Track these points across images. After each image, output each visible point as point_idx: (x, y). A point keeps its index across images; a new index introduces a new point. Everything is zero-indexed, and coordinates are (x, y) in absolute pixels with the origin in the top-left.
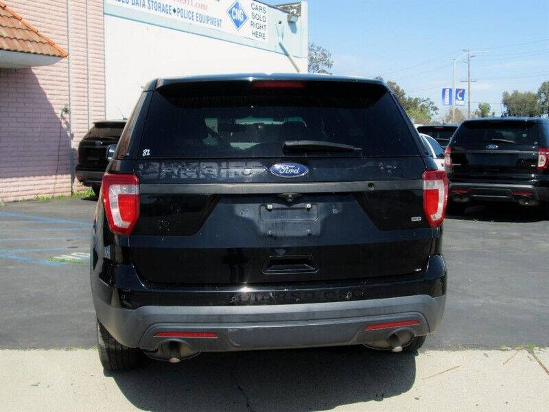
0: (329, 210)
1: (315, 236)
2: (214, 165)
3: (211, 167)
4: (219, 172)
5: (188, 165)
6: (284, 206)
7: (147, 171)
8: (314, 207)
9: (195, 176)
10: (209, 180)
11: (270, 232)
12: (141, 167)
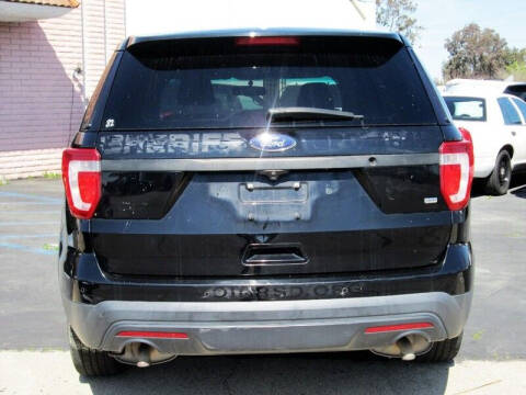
0: (321, 189)
1: (304, 221)
2: (186, 137)
3: (181, 140)
4: (190, 145)
5: (155, 137)
6: (267, 185)
7: (110, 144)
8: (304, 186)
9: (163, 151)
10: (179, 155)
11: (250, 216)
12: (103, 140)
